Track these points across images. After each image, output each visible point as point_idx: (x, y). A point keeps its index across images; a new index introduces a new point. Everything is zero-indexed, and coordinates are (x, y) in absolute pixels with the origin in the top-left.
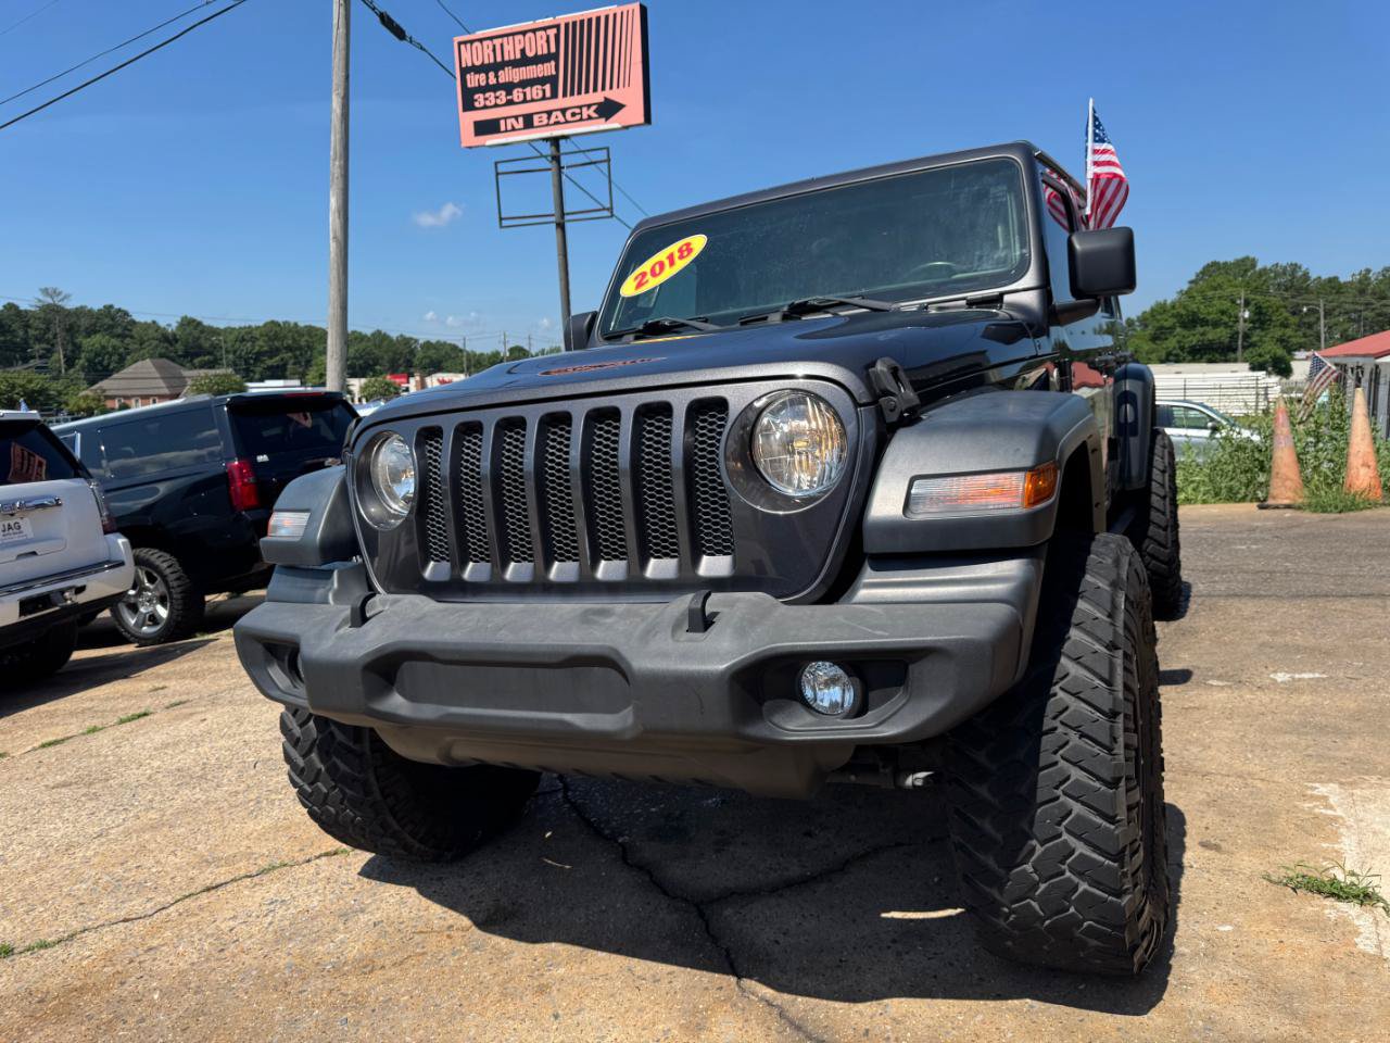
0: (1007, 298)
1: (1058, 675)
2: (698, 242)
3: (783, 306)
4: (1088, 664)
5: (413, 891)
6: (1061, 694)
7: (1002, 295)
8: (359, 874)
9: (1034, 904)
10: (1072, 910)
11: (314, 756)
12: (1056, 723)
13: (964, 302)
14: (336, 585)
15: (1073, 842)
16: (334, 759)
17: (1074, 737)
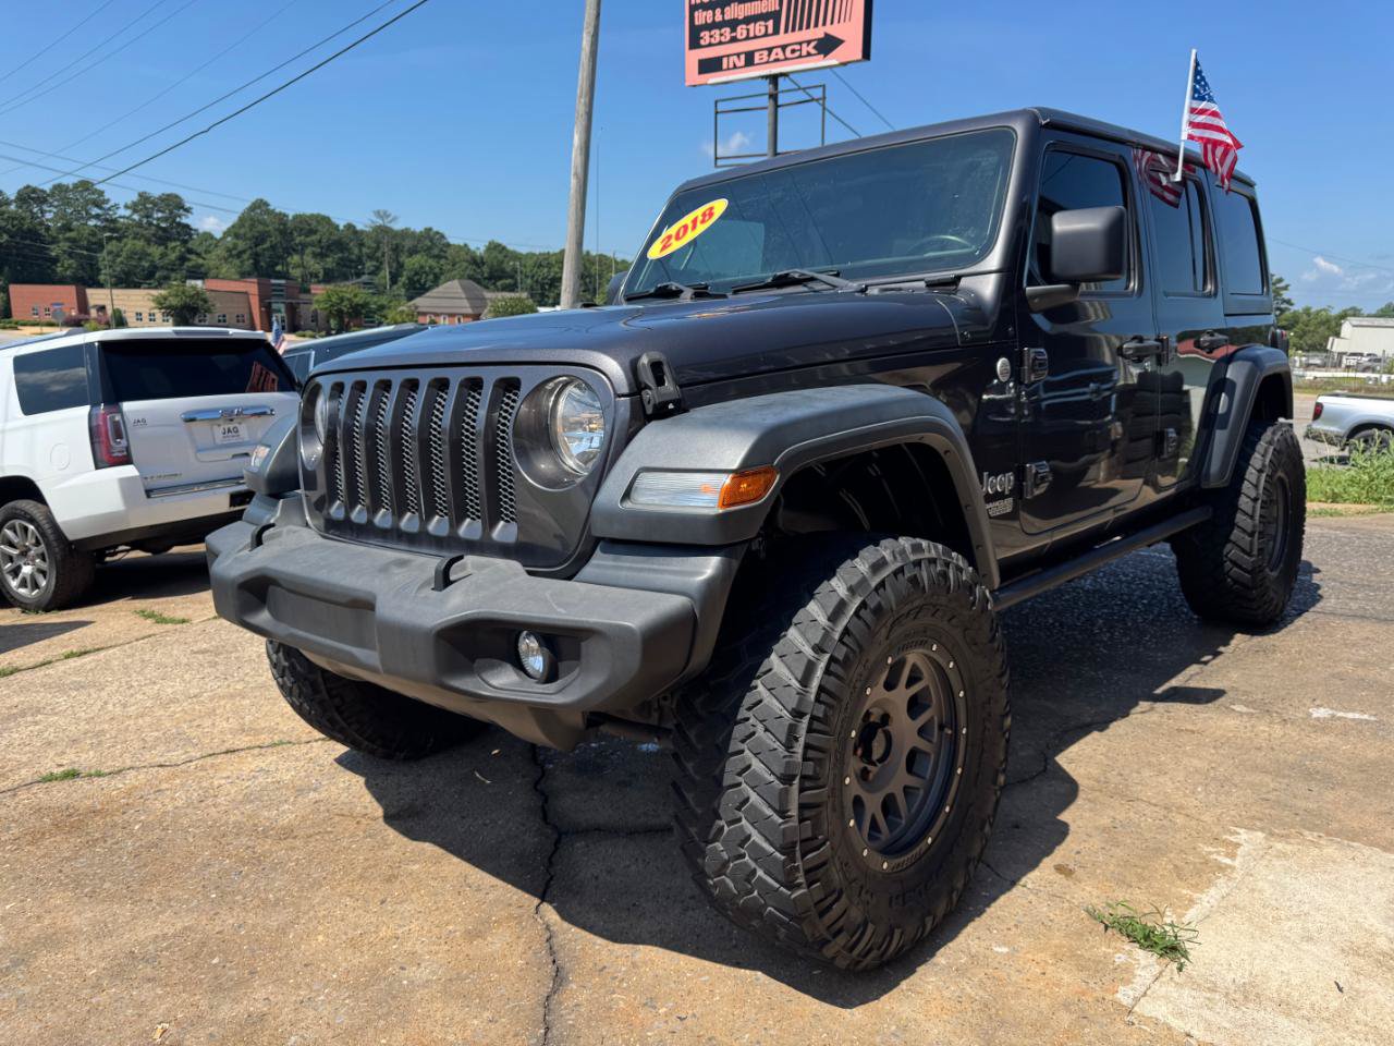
0: (964, 282)
1: (763, 669)
2: (720, 206)
3: (768, 277)
4: (788, 662)
5: (362, 780)
6: (761, 688)
7: (959, 278)
8: (336, 760)
9: (728, 881)
10: (756, 893)
11: (281, 654)
12: (749, 714)
13: (922, 284)
14: (278, 514)
15: (750, 829)
16: (293, 660)
17: (760, 728)
